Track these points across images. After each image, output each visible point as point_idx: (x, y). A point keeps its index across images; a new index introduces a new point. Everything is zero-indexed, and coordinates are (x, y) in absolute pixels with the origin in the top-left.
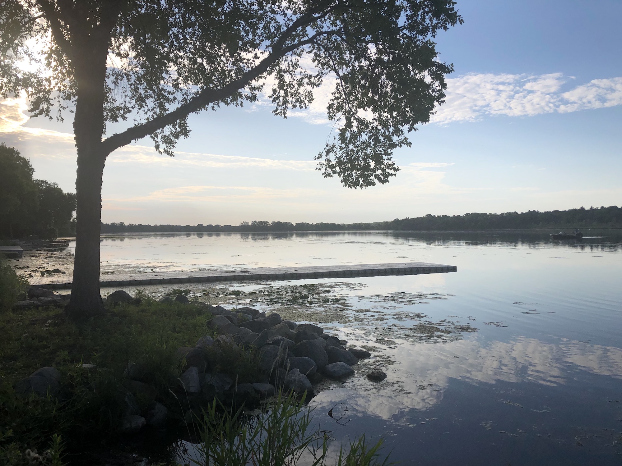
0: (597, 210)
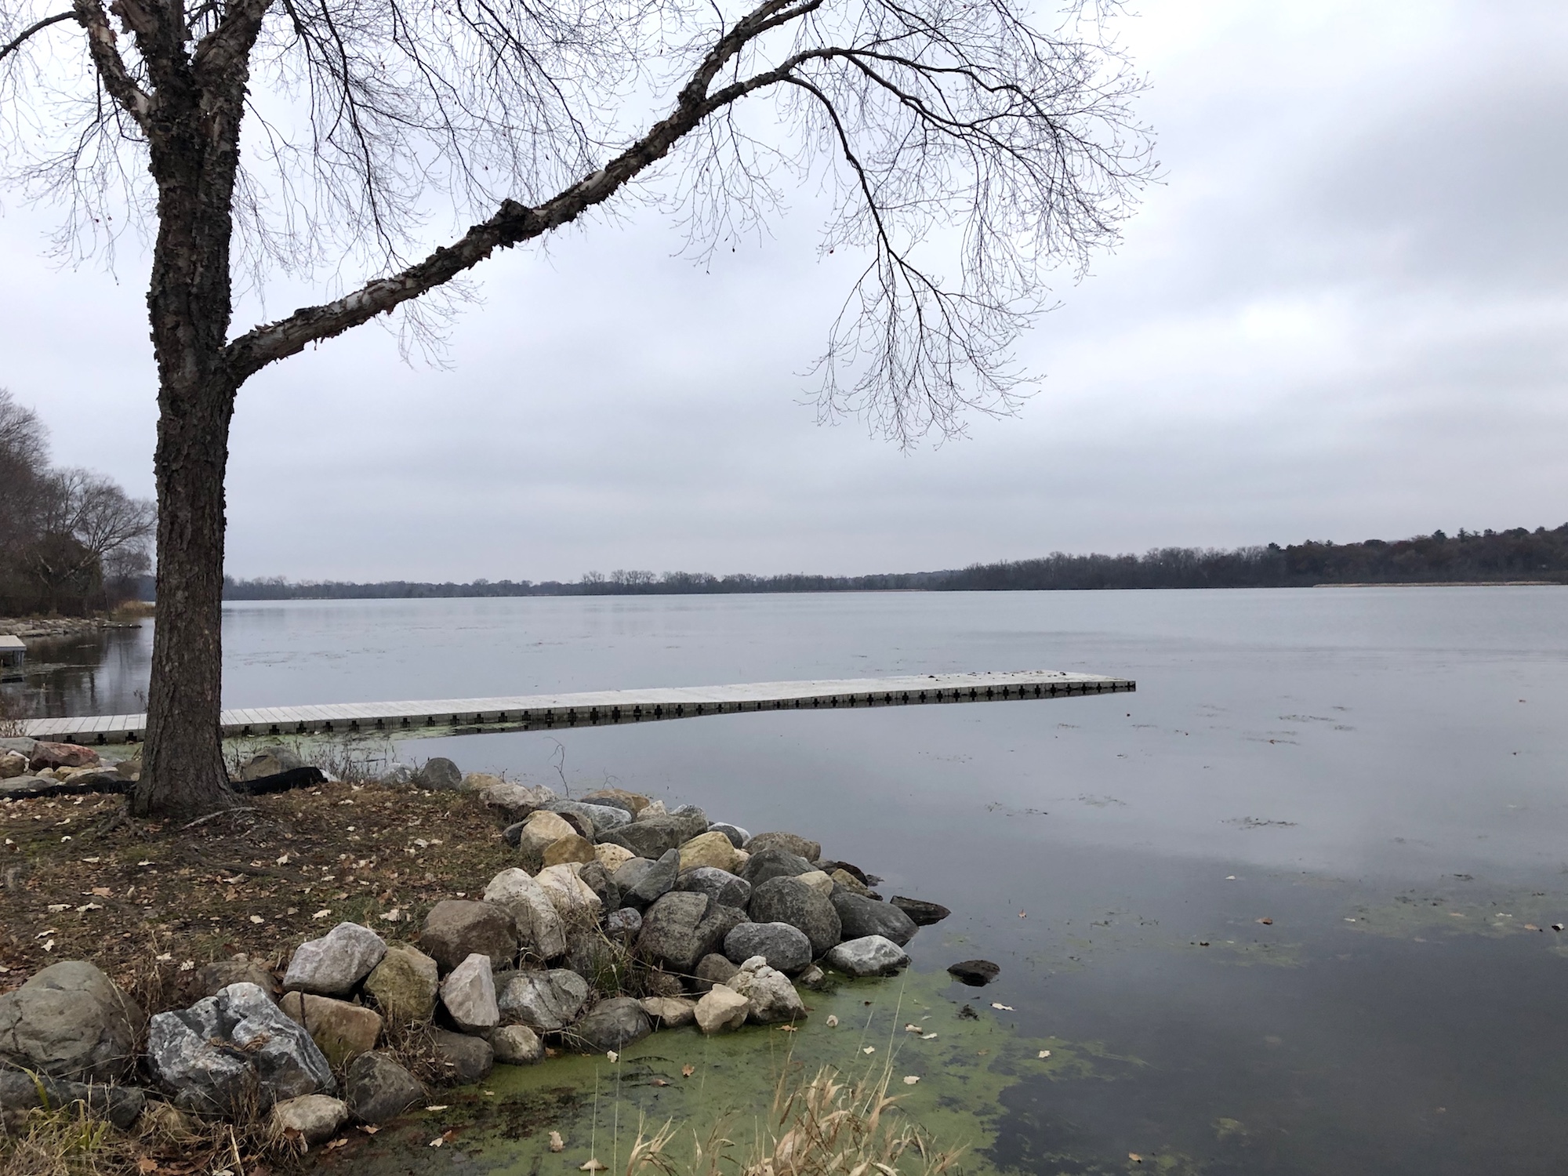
0: (1476, 537)
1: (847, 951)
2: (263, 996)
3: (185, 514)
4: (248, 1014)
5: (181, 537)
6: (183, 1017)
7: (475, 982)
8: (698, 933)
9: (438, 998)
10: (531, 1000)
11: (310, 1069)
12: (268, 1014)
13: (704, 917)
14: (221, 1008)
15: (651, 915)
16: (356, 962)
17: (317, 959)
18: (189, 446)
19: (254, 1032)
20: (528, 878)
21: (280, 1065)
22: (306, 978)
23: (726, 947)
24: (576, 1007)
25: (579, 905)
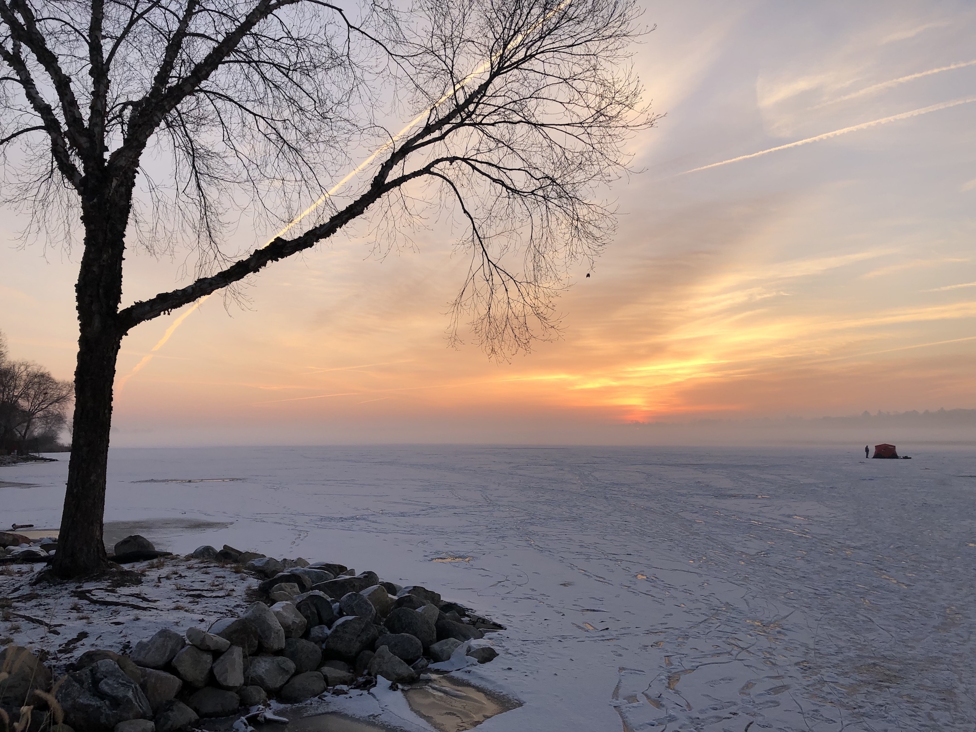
0: (888, 415)
2: (117, 666)
3: (90, 405)
4: (108, 675)
5: (87, 416)
6: (73, 677)
7: (232, 662)
9: (211, 671)
10: (263, 672)
11: (139, 705)
12: (119, 676)
13: (363, 630)
14: (94, 672)
15: (334, 629)
16: (169, 650)
17: (147, 648)
19: (110, 685)
20: (267, 608)
21: (123, 702)
22: (140, 658)
24: (287, 677)
25: (294, 623)
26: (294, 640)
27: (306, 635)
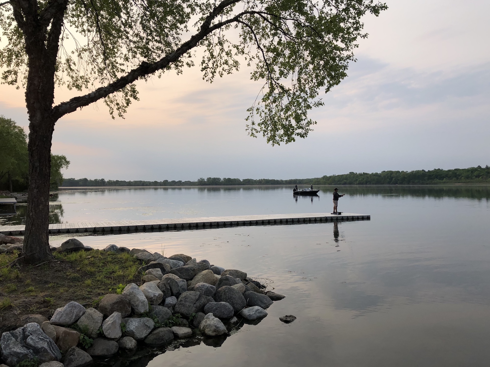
1: (246, 311)
2: (39, 327)
3: (37, 164)
4: (32, 333)
5: (36, 171)
6: (11, 334)
7: (114, 323)
8: (195, 305)
9: (101, 328)
10: (134, 328)
11: (52, 352)
12: (39, 334)
13: (197, 300)
14: (25, 331)
15: (180, 299)
16: (75, 315)
17: (61, 314)
18: (38, 142)
19: (34, 340)
20: (137, 287)
21: (41, 351)
22: (57, 320)
23: (205, 310)
24: (150, 330)
25: (155, 296)
26: (154, 306)
27: (163, 303)
